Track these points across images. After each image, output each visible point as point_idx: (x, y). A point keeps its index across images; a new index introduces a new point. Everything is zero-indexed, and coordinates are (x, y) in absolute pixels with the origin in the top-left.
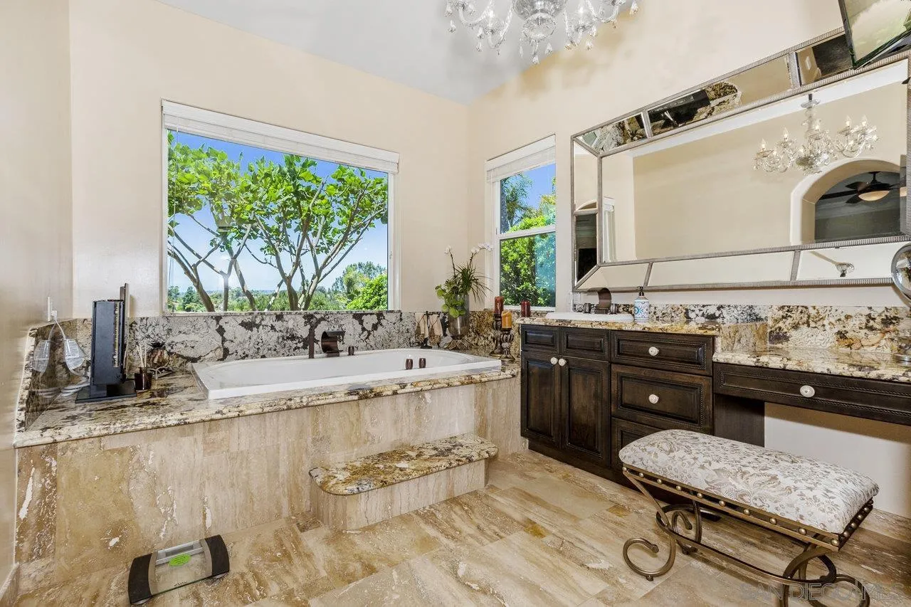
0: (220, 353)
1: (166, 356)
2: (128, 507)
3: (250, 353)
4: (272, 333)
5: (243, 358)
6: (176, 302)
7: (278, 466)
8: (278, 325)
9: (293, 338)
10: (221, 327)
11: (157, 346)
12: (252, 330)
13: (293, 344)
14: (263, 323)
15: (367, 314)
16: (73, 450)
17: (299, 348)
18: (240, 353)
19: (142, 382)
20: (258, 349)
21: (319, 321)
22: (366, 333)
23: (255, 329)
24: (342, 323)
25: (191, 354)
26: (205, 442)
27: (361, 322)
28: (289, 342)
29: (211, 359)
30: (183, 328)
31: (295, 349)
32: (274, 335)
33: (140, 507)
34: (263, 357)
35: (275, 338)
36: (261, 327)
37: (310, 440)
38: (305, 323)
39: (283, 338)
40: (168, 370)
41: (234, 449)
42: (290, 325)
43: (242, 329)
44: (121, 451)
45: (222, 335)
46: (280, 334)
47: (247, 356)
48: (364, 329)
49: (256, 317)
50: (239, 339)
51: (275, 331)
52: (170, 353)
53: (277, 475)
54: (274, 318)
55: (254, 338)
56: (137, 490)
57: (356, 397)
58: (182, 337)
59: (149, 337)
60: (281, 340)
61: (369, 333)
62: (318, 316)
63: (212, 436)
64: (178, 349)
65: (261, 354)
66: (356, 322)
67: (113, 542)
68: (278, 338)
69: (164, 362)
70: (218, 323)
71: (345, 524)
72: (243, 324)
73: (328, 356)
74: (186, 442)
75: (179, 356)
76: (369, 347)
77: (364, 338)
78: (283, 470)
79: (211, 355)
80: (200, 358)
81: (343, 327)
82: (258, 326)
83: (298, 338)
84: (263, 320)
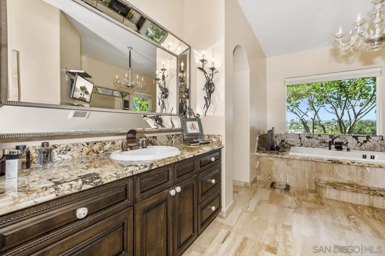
0: (300, 145)
1: (284, 143)
2: (272, 172)
3: (309, 146)
4: (317, 140)
5: (307, 147)
6: (310, 125)
7: (305, 174)
8: (319, 138)
9: (325, 142)
10: (300, 137)
11: (283, 141)
12: (310, 139)
13: (325, 145)
14: (314, 137)
15: (360, 136)
16: (263, 158)
17: (327, 146)
18: (306, 145)
19: (278, 148)
20: (312, 145)
21: (336, 138)
22: (360, 144)
23: (311, 139)
24: (347, 139)
25: (292, 144)
26: (286, 163)
27: (357, 139)
28: (323, 144)
29: (297, 146)
30: (290, 137)
31: (326, 146)
32: (318, 141)
33: (274, 172)
34: (314, 147)
35: (318, 142)
36: (313, 138)
37: (315, 170)
38: (330, 138)
39: (321, 142)
40: (284, 147)
41: (293, 167)
42: (324, 138)
43: (307, 139)
44: (271, 160)
45: (300, 139)
46: (320, 141)
47: (308, 146)
48: (358, 142)
49: (311, 135)
50: (306, 141)
51: (318, 140)
52: (286, 143)
53: (305, 177)
54: (317, 136)
55: (310, 141)
56: (274, 168)
57: (331, 162)
58: (290, 139)
59: (282, 138)
60: (320, 143)
61: (362, 144)
62: (335, 136)
63: (288, 162)
64: (289, 142)
65: (313, 146)
66: (354, 139)
67: (270, 177)
68: (319, 142)
69: (284, 145)
70: (299, 136)
71: (322, 195)
72: (307, 137)
73: (337, 150)
74: (283, 162)
75: (289, 144)
76: (362, 149)
77: (358, 146)
78: (307, 176)
79: (297, 145)
80: (294, 145)
81: (347, 141)
82: (312, 138)
83: (327, 143)
84: (313, 136)
